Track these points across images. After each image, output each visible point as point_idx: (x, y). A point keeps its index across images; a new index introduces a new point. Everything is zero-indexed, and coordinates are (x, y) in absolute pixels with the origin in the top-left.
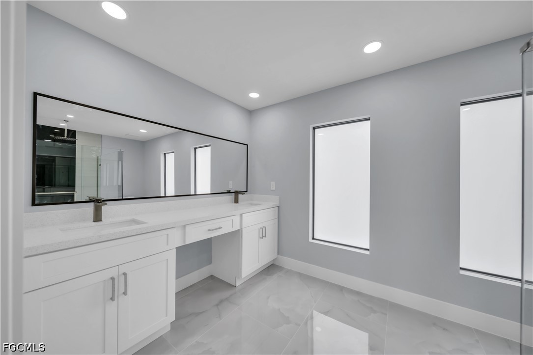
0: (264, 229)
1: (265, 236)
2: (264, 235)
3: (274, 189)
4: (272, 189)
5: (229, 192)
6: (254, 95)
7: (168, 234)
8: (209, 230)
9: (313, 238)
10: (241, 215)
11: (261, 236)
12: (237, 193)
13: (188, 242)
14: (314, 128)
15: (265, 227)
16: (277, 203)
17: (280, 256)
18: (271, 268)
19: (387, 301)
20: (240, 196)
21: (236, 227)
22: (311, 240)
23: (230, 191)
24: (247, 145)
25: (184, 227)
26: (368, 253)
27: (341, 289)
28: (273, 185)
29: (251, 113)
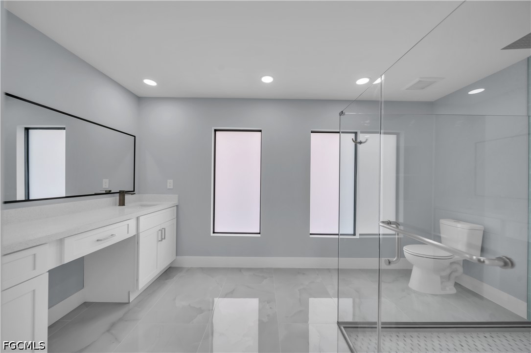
0: (163, 230)
1: (165, 238)
2: (163, 238)
3: (172, 187)
4: (168, 187)
5: (109, 193)
6: (150, 82)
7: (34, 255)
8: (98, 240)
9: (214, 233)
10: (138, 218)
11: (160, 239)
12: (122, 194)
13: (67, 260)
14: (215, 131)
15: (165, 229)
16: (176, 202)
17: (179, 258)
18: (169, 272)
19: (272, 268)
20: (127, 197)
21: (133, 232)
22: (212, 234)
23: (110, 191)
24: (135, 137)
25: (61, 241)
26: (259, 235)
27: (240, 270)
28: (170, 184)
29: (140, 100)
